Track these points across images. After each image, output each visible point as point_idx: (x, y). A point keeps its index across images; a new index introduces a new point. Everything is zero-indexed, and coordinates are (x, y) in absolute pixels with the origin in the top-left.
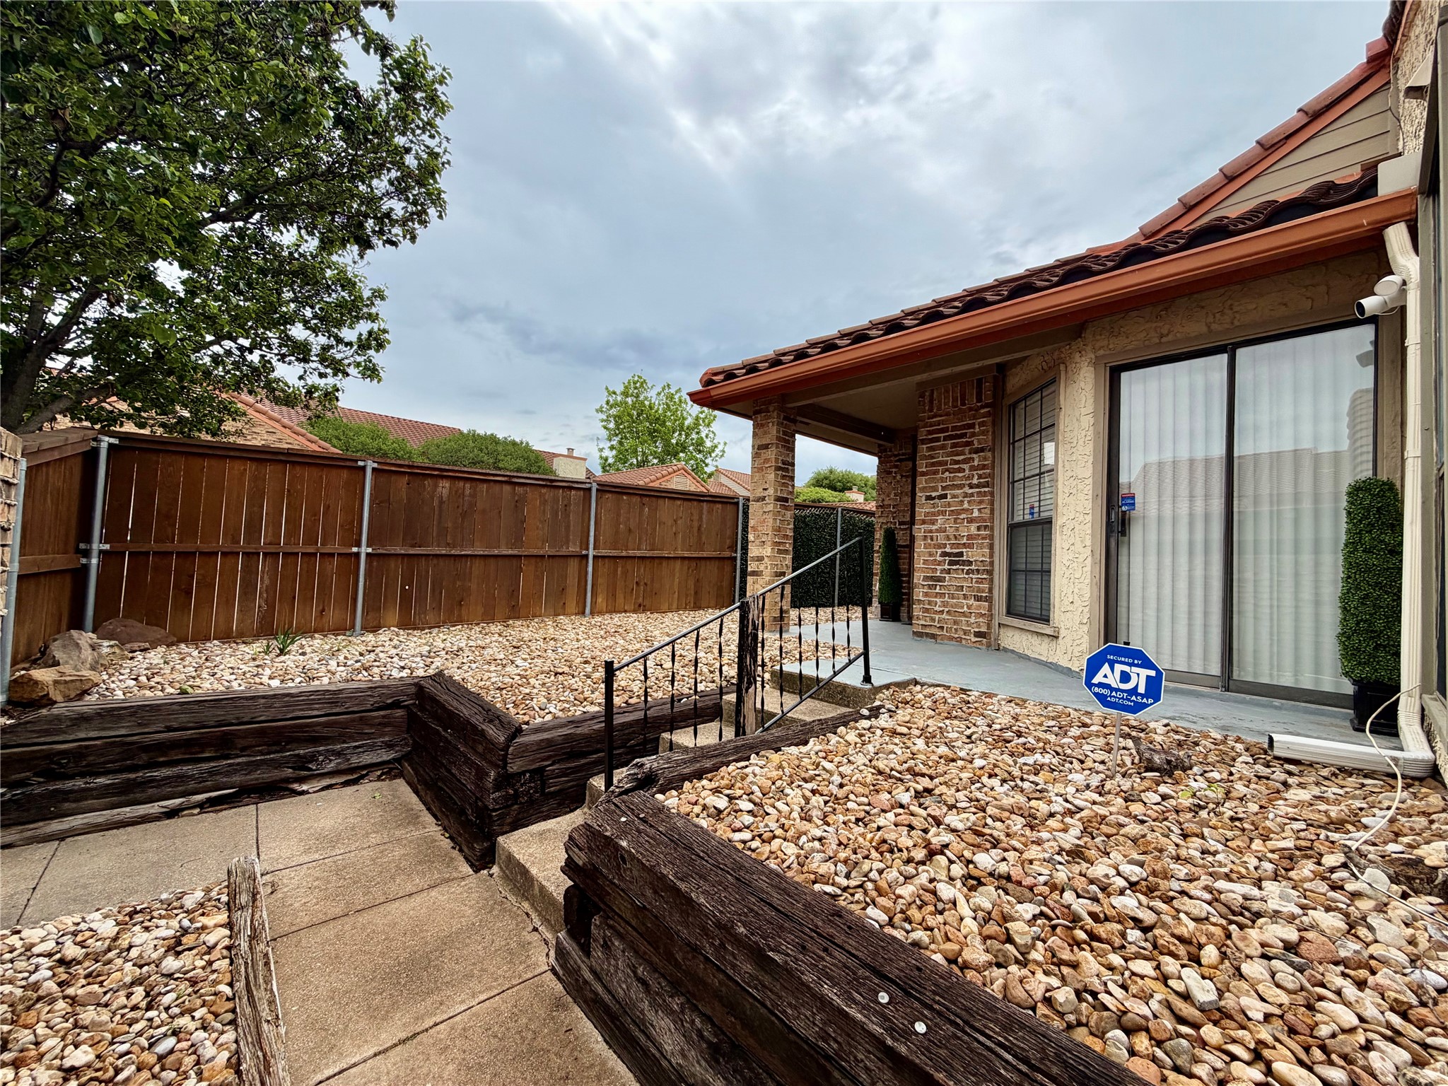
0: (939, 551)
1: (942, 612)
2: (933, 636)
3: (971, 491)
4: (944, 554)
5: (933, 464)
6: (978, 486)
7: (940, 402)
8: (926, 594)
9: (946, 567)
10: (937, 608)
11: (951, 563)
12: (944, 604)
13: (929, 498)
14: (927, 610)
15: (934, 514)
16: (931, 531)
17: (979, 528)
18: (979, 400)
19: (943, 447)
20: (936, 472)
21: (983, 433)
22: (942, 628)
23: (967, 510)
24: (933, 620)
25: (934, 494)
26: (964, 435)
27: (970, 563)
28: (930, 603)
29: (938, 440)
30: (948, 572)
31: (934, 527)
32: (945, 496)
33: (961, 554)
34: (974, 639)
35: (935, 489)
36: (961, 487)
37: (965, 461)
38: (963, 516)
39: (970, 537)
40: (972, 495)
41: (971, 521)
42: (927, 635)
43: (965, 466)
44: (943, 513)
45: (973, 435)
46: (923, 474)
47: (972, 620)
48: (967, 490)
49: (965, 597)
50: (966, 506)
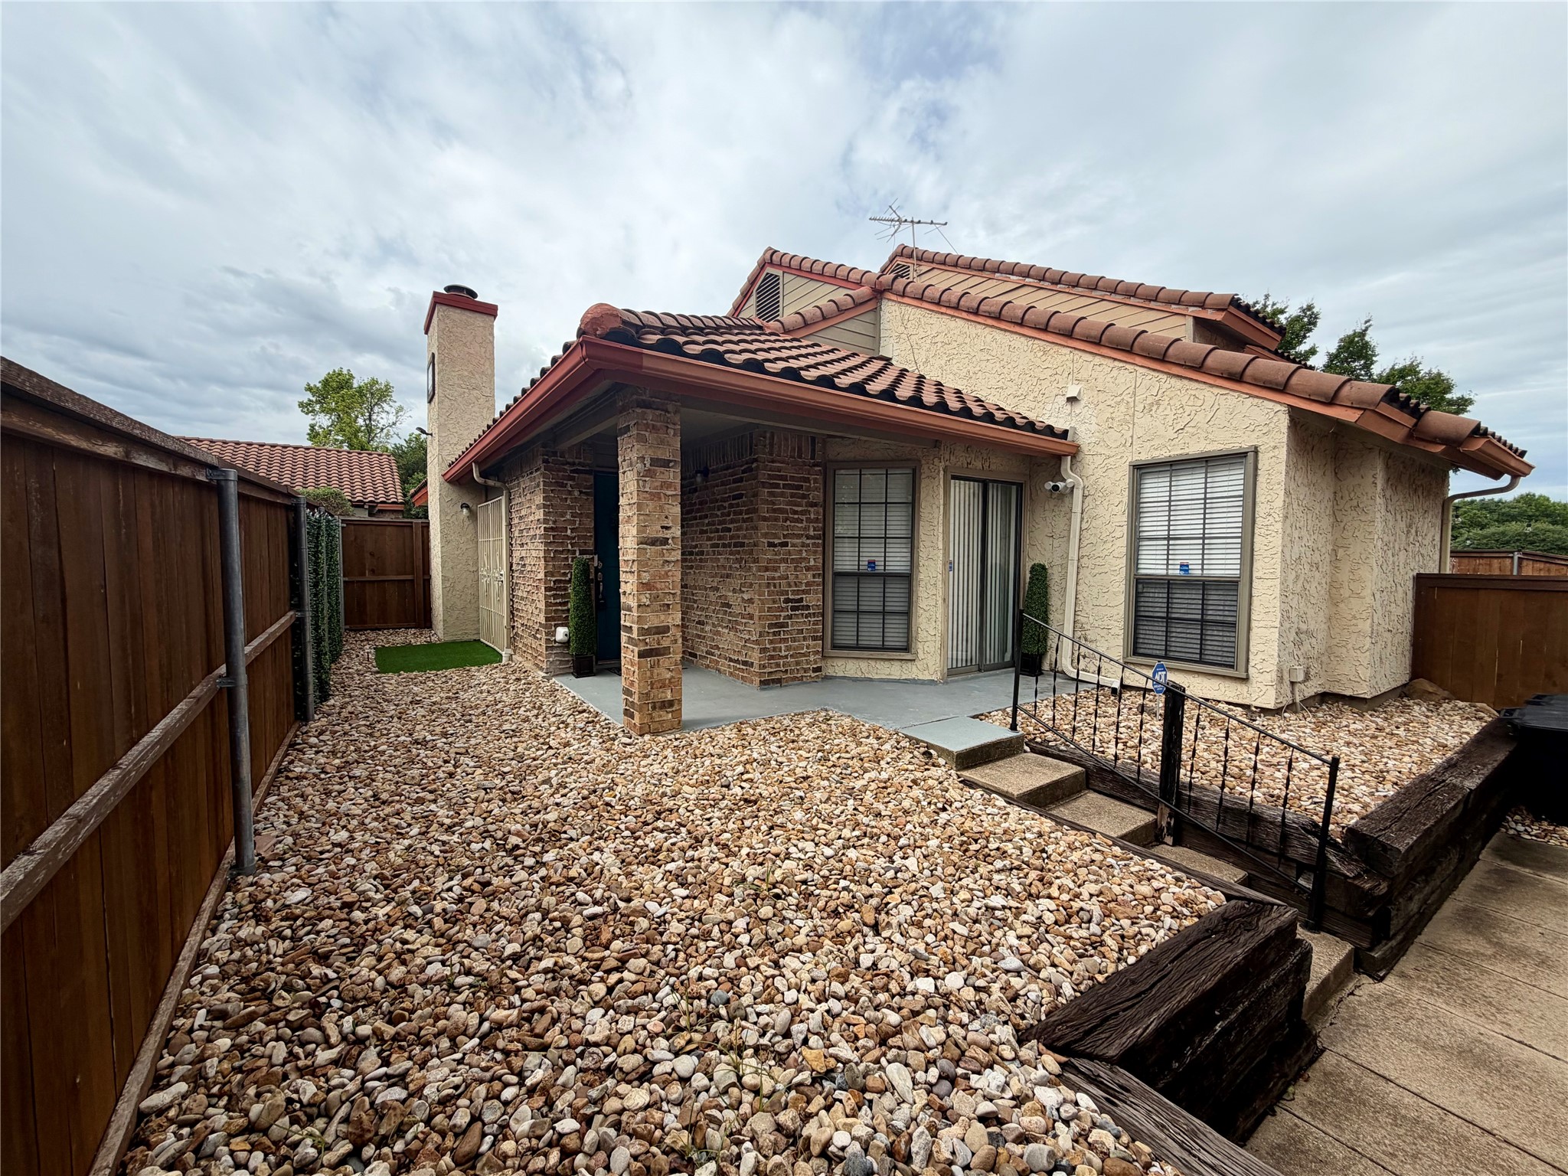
0: (782, 598)
1: (786, 657)
2: (779, 681)
3: (808, 541)
4: (787, 601)
5: (775, 511)
6: (813, 538)
7: (780, 447)
8: (771, 642)
9: (790, 612)
10: (783, 653)
11: (793, 609)
12: (788, 649)
13: (771, 545)
14: (772, 657)
15: (776, 561)
16: (773, 578)
17: (814, 576)
18: (813, 458)
19: (782, 495)
20: (776, 519)
21: (816, 489)
22: (786, 671)
23: (805, 558)
24: (778, 665)
25: (776, 541)
26: (800, 487)
27: (808, 607)
28: (774, 649)
29: (777, 486)
30: (790, 617)
31: (777, 575)
32: (785, 544)
33: (801, 600)
34: (813, 675)
35: (776, 536)
36: (799, 536)
37: (802, 513)
38: (803, 565)
39: (808, 584)
40: (808, 545)
41: (808, 569)
42: (774, 681)
43: (804, 518)
44: (785, 561)
45: (808, 489)
46: (765, 519)
47: (812, 658)
48: (804, 540)
49: (805, 639)
50: (804, 555)
